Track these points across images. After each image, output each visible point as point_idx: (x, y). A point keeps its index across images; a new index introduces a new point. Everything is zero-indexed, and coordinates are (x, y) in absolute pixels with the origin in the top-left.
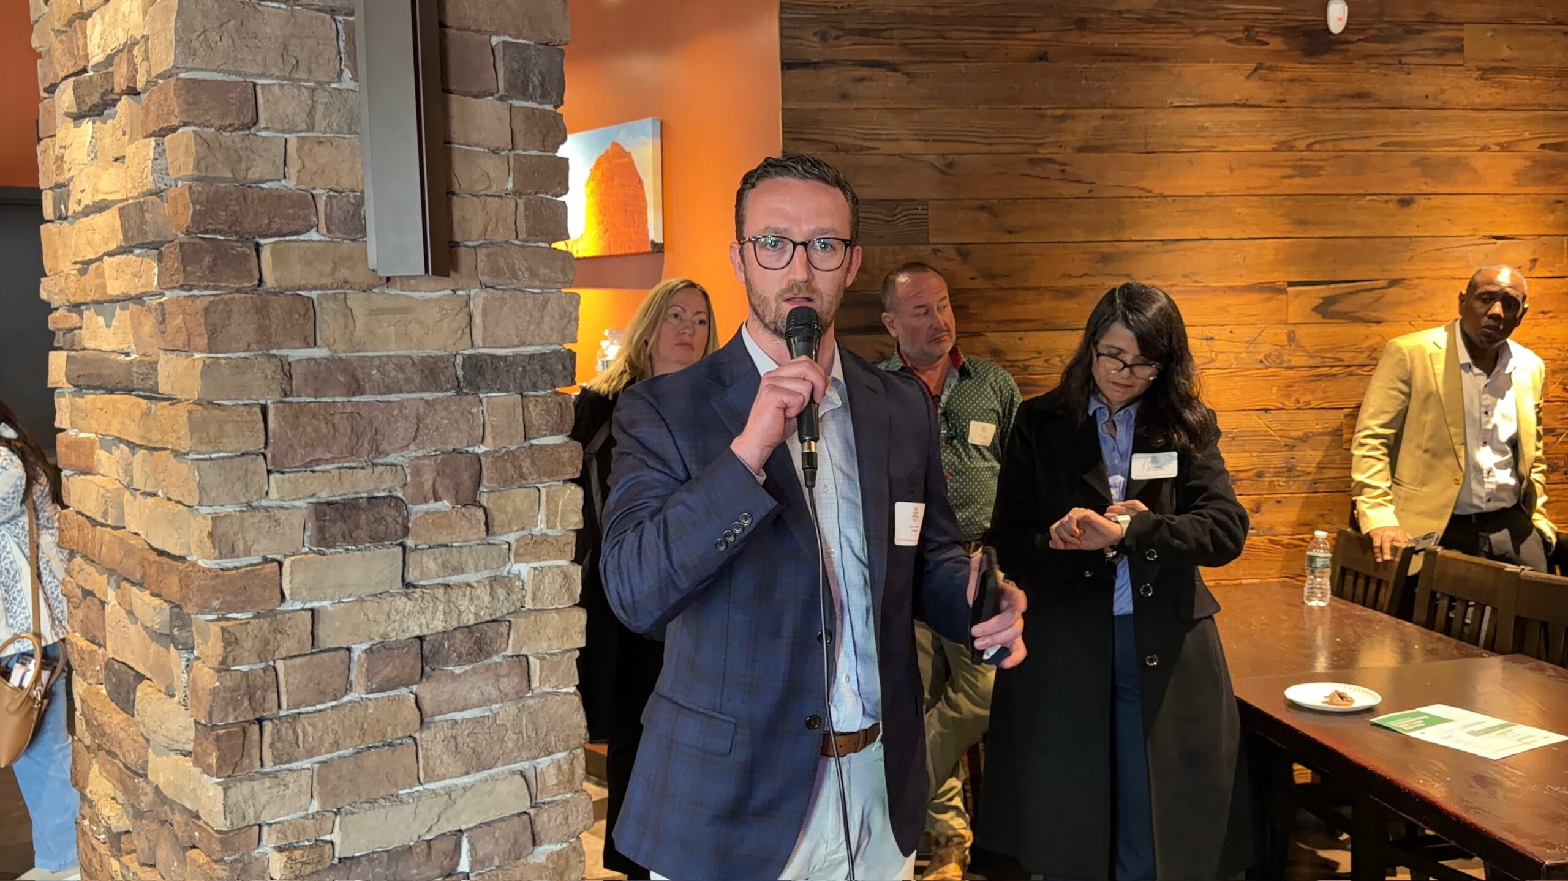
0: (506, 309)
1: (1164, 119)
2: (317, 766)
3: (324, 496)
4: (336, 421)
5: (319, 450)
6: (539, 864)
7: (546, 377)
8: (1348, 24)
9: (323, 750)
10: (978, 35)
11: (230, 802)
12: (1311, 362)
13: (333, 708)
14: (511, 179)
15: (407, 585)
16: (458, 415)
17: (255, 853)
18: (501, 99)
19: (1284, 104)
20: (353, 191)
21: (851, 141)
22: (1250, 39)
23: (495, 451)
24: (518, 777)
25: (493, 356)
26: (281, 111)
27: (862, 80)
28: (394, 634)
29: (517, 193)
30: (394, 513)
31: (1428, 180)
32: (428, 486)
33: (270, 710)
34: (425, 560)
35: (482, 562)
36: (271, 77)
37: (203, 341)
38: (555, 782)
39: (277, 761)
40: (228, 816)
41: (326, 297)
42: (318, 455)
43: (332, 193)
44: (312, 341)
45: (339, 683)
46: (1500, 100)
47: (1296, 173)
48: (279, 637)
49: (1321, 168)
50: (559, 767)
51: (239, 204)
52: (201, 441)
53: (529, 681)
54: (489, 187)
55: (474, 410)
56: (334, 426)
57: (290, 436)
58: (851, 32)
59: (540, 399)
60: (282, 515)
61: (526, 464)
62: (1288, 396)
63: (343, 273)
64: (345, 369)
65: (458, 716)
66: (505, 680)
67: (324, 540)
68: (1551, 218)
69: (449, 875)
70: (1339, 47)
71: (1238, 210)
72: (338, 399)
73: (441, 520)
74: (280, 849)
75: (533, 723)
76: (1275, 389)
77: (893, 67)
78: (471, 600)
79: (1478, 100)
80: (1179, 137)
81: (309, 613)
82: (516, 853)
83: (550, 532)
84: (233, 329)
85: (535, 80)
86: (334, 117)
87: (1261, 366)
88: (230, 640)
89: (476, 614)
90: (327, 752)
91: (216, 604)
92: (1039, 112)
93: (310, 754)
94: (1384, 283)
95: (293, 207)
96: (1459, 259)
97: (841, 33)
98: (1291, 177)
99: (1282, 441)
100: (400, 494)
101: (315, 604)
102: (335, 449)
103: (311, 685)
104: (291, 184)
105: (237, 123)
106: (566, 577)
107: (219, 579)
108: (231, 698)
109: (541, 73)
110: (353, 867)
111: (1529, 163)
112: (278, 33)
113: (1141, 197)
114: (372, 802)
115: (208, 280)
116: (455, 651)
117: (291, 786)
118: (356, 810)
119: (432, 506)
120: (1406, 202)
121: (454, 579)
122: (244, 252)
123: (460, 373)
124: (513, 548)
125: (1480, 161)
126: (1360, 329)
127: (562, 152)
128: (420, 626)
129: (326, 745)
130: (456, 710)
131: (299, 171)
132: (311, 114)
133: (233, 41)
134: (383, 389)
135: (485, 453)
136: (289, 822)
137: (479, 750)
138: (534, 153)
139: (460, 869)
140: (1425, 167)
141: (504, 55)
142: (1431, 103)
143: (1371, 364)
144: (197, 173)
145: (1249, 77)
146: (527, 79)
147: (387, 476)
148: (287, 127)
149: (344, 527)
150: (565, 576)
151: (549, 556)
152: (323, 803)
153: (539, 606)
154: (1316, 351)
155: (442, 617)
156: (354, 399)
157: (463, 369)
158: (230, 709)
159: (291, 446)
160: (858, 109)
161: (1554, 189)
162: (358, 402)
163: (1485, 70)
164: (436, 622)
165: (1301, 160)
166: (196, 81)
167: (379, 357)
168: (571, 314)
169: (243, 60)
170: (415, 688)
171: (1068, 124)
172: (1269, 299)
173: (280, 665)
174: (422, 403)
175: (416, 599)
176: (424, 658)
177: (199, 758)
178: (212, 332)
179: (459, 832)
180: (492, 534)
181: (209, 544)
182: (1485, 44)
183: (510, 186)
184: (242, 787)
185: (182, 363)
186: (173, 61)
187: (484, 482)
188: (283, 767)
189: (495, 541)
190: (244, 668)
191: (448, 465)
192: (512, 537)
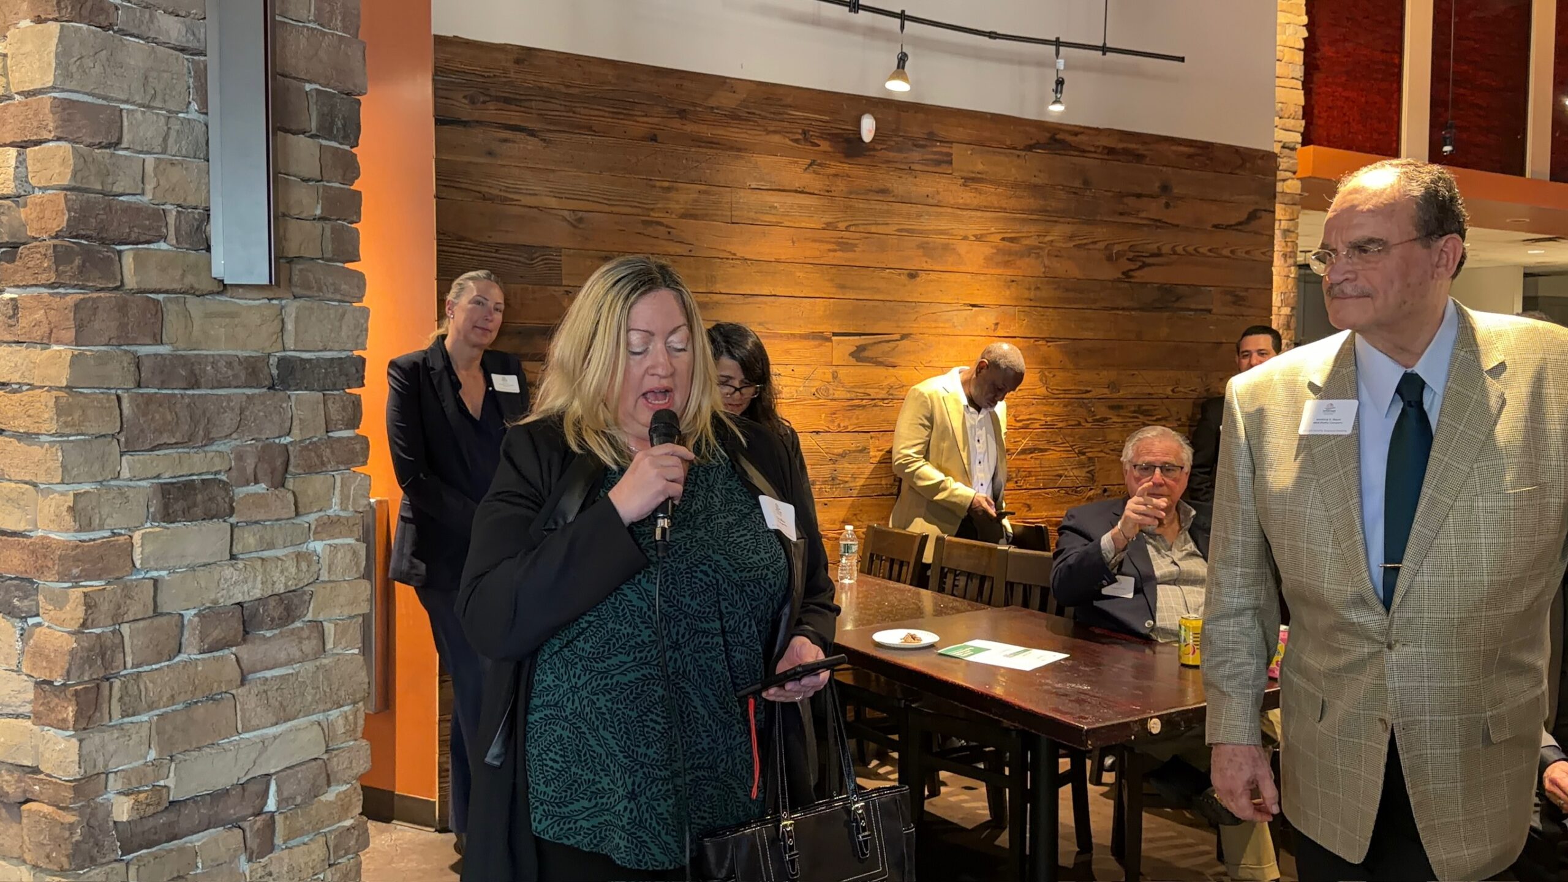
0: (313, 319)
1: (745, 197)
2: (155, 718)
3: (166, 477)
4: (177, 410)
5: (165, 435)
6: (331, 802)
7: (343, 378)
8: (875, 136)
9: (162, 704)
10: (602, 113)
11: (84, 752)
12: (848, 396)
13: (168, 666)
14: (319, 206)
15: (233, 557)
16: (272, 409)
17: (99, 800)
18: (312, 136)
19: (830, 194)
20: (196, 208)
21: (495, 192)
22: (806, 140)
23: (301, 441)
24: (316, 727)
25: (302, 360)
26: (141, 134)
27: (505, 140)
28: (222, 600)
29: (321, 219)
30: (223, 493)
31: (928, 260)
32: (250, 470)
33: (118, 667)
34: (246, 535)
35: (289, 539)
36: (133, 103)
37: (71, 334)
38: (343, 731)
39: (124, 713)
40: (82, 764)
41: (169, 300)
42: (165, 439)
43: (180, 209)
44: (158, 338)
45: (174, 644)
46: (975, 202)
47: (837, 248)
48: (128, 602)
49: (856, 245)
50: (346, 718)
51: (106, 214)
52: (66, 424)
53: (324, 644)
54: (302, 212)
55: (284, 405)
56: (176, 413)
57: (141, 422)
58: (498, 99)
59: (337, 398)
60: (131, 494)
62: (833, 421)
63: (190, 280)
64: (185, 365)
66: (307, 642)
67: (167, 516)
68: (1008, 292)
69: (258, 815)
70: (868, 153)
71: (798, 274)
72: (176, 392)
73: (258, 501)
74: (126, 794)
75: (328, 680)
76: (823, 415)
77: (532, 133)
78: (282, 572)
79: (961, 201)
80: (756, 213)
81: (152, 582)
82: (314, 793)
83: (342, 514)
84: (97, 325)
85: (339, 123)
86: (184, 142)
87: (813, 397)
88: (90, 603)
89: (286, 585)
90: (164, 707)
91: (75, 571)
92: (651, 183)
93: (151, 707)
94: (897, 337)
95: (149, 219)
96: (948, 321)
97: (488, 99)
98: (835, 251)
99: (828, 457)
100: (223, 477)
101: (155, 574)
102: (178, 435)
103: (151, 646)
104: (146, 199)
105: (105, 142)
106: (356, 553)
107: (79, 550)
108: (88, 656)
109: (344, 118)
110: (182, 809)
111: (995, 251)
112: (141, 64)
113: (727, 259)
114: (198, 749)
115: (78, 280)
116: (268, 616)
117: (133, 736)
118: (187, 758)
119: (252, 489)
120: (913, 275)
121: (266, 554)
122: (109, 257)
123: (275, 372)
124: (313, 527)
125: (962, 247)
126: (881, 371)
127: (355, 186)
128: (243, 594)
129: (165, 699)
130: (267, 669)
131: (154, 188)
132: (165, 139)
133: (104, 69)
134: (215, 384)
135: (291, 442)
136: (132, 769)
137: (285, 704)
138: (337, 185)
139: (266, 809)
140: (926, 249)
141: (317, 101)
142: (930, 201)
144: (74, 184)
145: (806, 169)
146: (333, 123)
147: (217, 460)
148: (145, 149)
149: (185, 503)
150: (354, 552)
151: (341, 535)
152: (161, 752)
153: (333, 578)
154: (852, 387)
155: (260, 586)
156: (190, 392)
157: (277, 368)
158: (87, 667)
159: (142, 431)
160: (503, 166)
161: (1010, 272)
162: (193, 395)
163: (966, 179)
164: (255, 591)
165: (842, 238)
166: (70, 100)
167: (213, 356)
168: (362, 325)
169: (112, 86)
170: (234, 649)
171: (672, 195)
172: (821, 345)
173: (125, 629)
174: (244, 398)
175: (241, 569)
176: (244, 622)
177: (38, 718)
178: (80, 328)
179: (268, 775)
180: (297, 514)
181: (68, 518)
182: (966, 159)
183: (318, 212)
184: (95, 739)
185: (37, 354)
186: (49, 81)
187: (291, 469)
188: (126, 720)
189: (298, 521)
190: (98, 631)
191: (266, 452)
192: (312, 518)
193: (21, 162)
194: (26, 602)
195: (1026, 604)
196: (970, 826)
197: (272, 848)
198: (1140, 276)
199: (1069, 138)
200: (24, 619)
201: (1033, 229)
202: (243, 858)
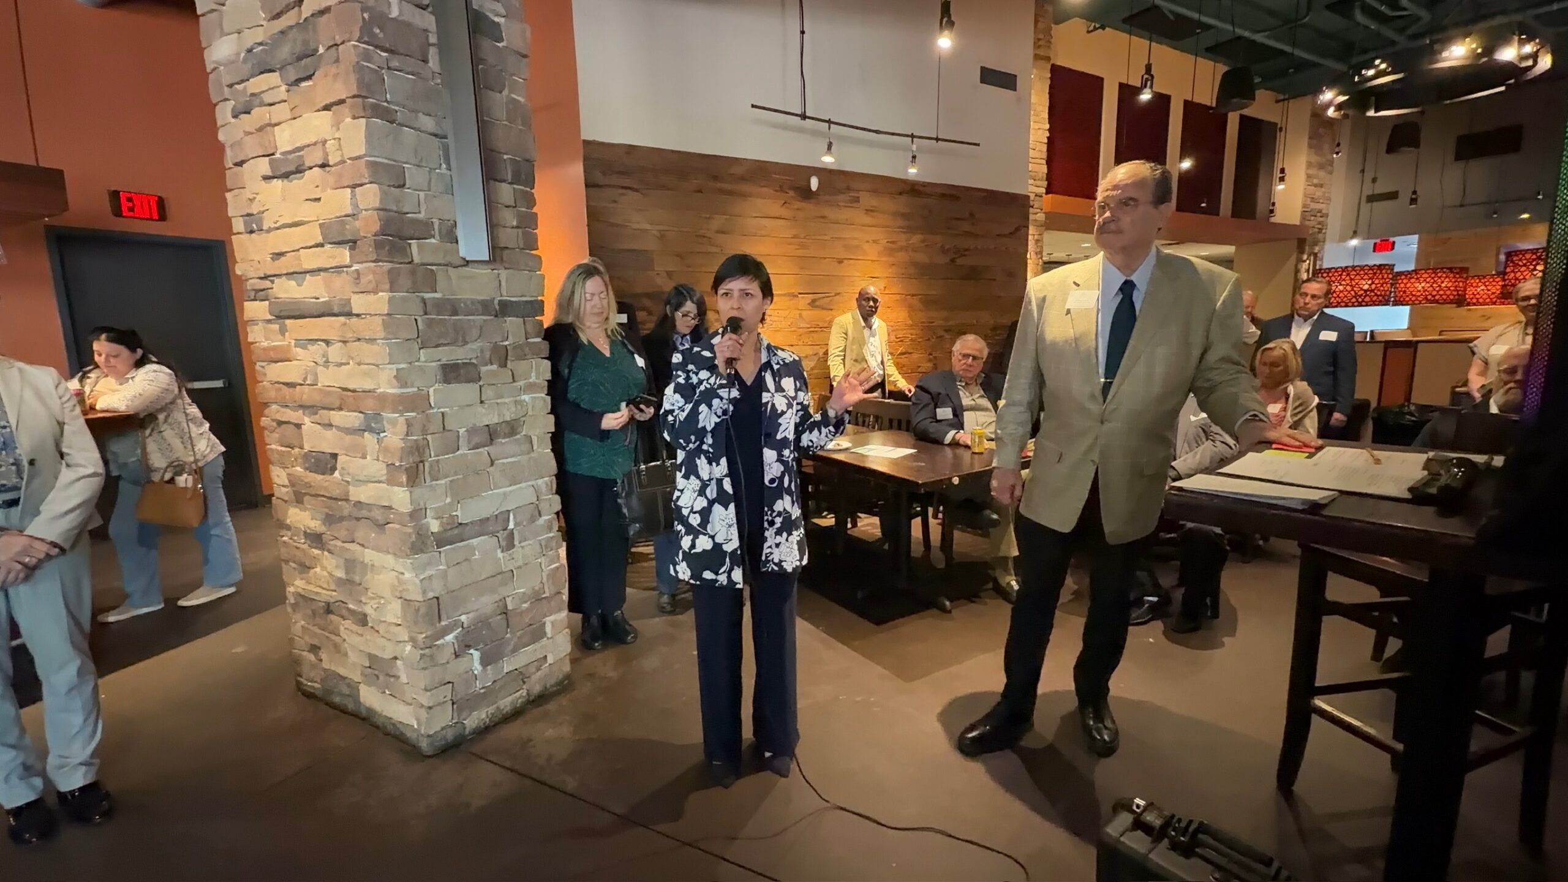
0: (516, 280)
1: (748, 222)
2: (449, 482)
3: (444, 361)
4: (447, 327)
5: (442, 339)
7: (533, 311)
8: (818, 187)
9: (450, 476)
10: (672, 179)
11: (413, 499)
12: (808, 326)
13: (453, 456)
14: (515, 221)
15: (482, 402)
16: (497, 327)
17: (423, 521)
18: (509, 183)
19: (795, 219)
20: (448, 221)
21: (619, 222)
22: (781, 190)
23: (513, 344)
24: (531, 487)
25: (511, 301)
26: (416, 180)
27: (622, 195)
28: (478, 423)
29: (517, 227)
30: (474, 370)
31: (849, 253)
32: (488, 358)
33: (427, 457)
34: (488, 391)
35: (511, 393)
36: (410, 164)
37: (387, 286)
38: (545, 490)
39: (432, 479)
40: (413, 504)
41: (438, 269)
42: (442, 341)
43: (440, 221)
44: (434, 289)
45: (455, 445)
46: (872, 223)
47: (800, 248)
48: (429, 424)
49: (808, 246)
50: (547, 486)
51: (400, 223)
52: (389, 334)
53: (532, 446)
54: (505, 224)
55: (504, 325)
57: (429, 332)
58: (617, 172)
59: (531, 322)
60: (427, 369)
61: (527, 350)
62: (801, 340)
63: (449, 259)
64: (449, 303)
65: (505, 461)
66: (524, 445)
67: (446, 380)
68: (890, 270)
69: (505, 530)
70: (814, 197)
71: (779, 262)
72: (446, 317)
73: (493, 374)
74: (437, 519)
75: (535, 464)
76: (794, 337)
77: (636, 190)
78: (508, 410)
79: (865, 222)
81: (441, 414)
82: (532, 520)
83: (537, 381)
84: (401, 282)
85: (523, 176)
86: (440, 186)
87: (789, 327)
88: (409, 424)
89: (511, 416)
90: (453, 476)
91: (401, 408)
92: (699, 215)
93: (446, 477)
94: (833, 295)
95: (424, 227)
97: (612, 172)
98: (798, 249)
100: (474, 361)
101: (442, 410)
102: (448, 339)
103: (444, 446)
104: (421, 216)
105: (396, 185)
106: (545, 401)
108: (411, 451)
109: (526, 173)
110: (466, 527)
111: (884, 248)
112: (413, 143)
114: (471, 497)
115: (388, 258)
116: (502, 432)
117: (438, 491)
118: (466, 502)
119: (489, 367)
120: (840, 262)
121: (499, 401)
122: (404, 246)
123: (497, 307)
124: (523, 388)
125: (866, 247)
126: (826, 313)
127: (535, 210)
128: (489, 420)
129: (453, 473)
130: (504, 458)
131: (426, 210)
132: (429, 184)
133: (393, 145)
134: (467, 314)
135: (509, 345)
136: (439, 506)
137: (513, 476)
138: (524, 209)
139: (509, 527)
140: (847, 248)
141: (511, 164)
142: (848, 222)
143: (829, 327)
144: (381, 207)
145: (781, 206)
146: (520, 176)
147: (470, 353)
148: (419, 188)
149: (455, 374)
151: (539, 391)
152: (452, 497)
153: (534, 413)
154: (809, 322)
155: (497, 417)
156: (453, 318)
157: (499, 305)
158: (411, 456)
159: (430, 337)
160: (622, 208)
161: (892, 259)
162: (455, 319)
163: (867, 210)
164: (495, 419)
165: (802, 242)
166: (376, 162)
167: (464, 299)
168: (541, 283)
169: (398, 154)
170: (486, 448)
171: (712, 222)
172: (791, 300)
173: (429, 437)
174: (482, 321)
175: (487, 409)
176: (490, 435)
177: (391, 482)
178: (392, 283)
179: (509, 511)
180: (514, 381)
181: (394, 381)
182: (868, 200)
183: (515, 223)
184: (417, 491)
185: (371, 298)
186: (363, 152)
187: (509, 358)
188: (434, 482)
189: (515, 384)
190: (415, 438)
191: (495, 348)
192: (522, 383)
193: (353, 196)
194: (378, 425)
195: (899, 428)
196: (870, 540)
197: (514, 546)
198: (959, 261)
199: (921, 189)
200: (378, 434)
201: (903, 236)
202: (499, 551)
